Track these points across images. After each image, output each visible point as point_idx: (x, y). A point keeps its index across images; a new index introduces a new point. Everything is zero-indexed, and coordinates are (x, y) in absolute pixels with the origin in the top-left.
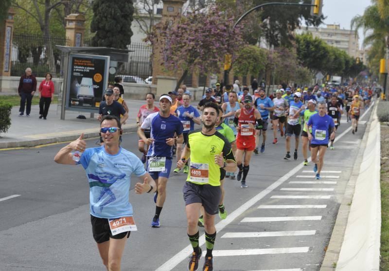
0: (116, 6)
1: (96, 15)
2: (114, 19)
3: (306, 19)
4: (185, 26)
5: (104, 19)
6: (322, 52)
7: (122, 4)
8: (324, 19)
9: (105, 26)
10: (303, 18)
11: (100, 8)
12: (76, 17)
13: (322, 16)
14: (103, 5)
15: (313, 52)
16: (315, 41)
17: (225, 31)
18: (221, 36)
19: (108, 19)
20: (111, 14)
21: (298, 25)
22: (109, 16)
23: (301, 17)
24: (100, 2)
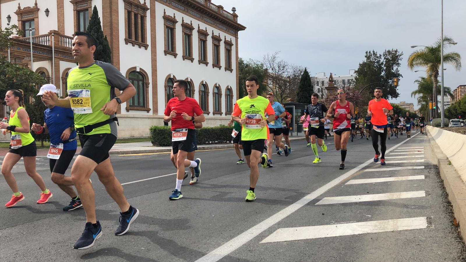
0: (306, 93)
1: (298, 97)
2: (306, 98)
3: (391, 96)
4: (336, 96)
5: (302, 98)
6: (399, 110)
7: (309, 92)
8: (399, 95)
9: (302, 101)
10: (390, 95)
11: (300, 94)
12: (290, 99)
13: (398, 94)
14: (301, 93)
15: (395, 110)
16: (396, 106)
17: (353, 96)
18: (352, 99)
19: (304, 98)
20: (304, 96)
21: (388, 99)
22: (304, 97)
23: (389, 95)
24: (299, 92)
